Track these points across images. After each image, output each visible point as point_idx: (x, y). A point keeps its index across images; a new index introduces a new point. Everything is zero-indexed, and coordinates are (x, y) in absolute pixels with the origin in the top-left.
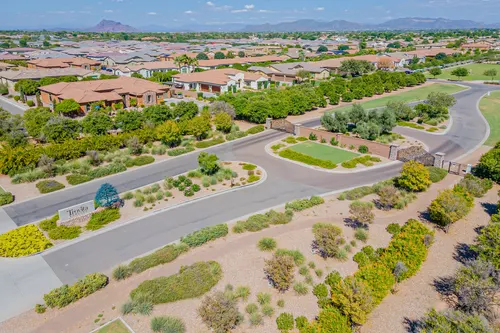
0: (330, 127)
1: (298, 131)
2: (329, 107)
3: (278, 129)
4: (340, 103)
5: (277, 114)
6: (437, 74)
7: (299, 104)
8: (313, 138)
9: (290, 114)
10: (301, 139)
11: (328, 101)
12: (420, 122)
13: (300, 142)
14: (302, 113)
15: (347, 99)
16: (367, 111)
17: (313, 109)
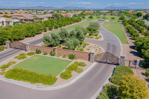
0: (49, 44)
1: (28, 48)
2: (48, 31)
3: (15, 48)
4: (53, 30)
5: (17, 38)
6: (84, 18)
7: (31, 31)
8: (38, 52)
9: (26, 37)
10: (30, 54)
11: (48, 29)
12: (90, 35)
13: (28, 57)
14: (34, 36)
15: (56, 28)
16: (69, 32)
17: (40, 33)
